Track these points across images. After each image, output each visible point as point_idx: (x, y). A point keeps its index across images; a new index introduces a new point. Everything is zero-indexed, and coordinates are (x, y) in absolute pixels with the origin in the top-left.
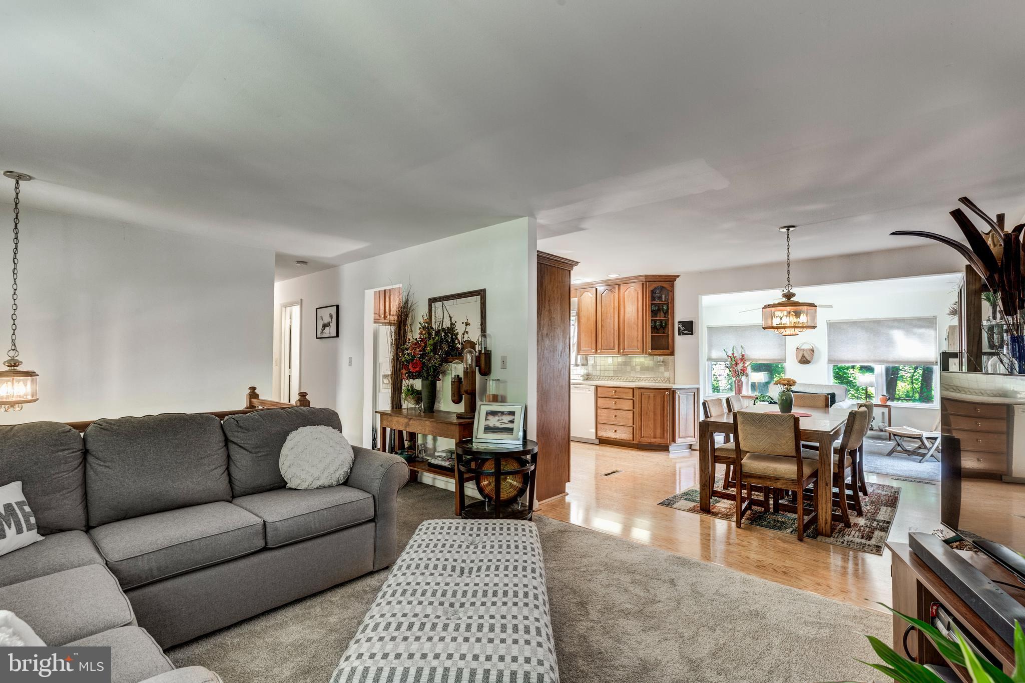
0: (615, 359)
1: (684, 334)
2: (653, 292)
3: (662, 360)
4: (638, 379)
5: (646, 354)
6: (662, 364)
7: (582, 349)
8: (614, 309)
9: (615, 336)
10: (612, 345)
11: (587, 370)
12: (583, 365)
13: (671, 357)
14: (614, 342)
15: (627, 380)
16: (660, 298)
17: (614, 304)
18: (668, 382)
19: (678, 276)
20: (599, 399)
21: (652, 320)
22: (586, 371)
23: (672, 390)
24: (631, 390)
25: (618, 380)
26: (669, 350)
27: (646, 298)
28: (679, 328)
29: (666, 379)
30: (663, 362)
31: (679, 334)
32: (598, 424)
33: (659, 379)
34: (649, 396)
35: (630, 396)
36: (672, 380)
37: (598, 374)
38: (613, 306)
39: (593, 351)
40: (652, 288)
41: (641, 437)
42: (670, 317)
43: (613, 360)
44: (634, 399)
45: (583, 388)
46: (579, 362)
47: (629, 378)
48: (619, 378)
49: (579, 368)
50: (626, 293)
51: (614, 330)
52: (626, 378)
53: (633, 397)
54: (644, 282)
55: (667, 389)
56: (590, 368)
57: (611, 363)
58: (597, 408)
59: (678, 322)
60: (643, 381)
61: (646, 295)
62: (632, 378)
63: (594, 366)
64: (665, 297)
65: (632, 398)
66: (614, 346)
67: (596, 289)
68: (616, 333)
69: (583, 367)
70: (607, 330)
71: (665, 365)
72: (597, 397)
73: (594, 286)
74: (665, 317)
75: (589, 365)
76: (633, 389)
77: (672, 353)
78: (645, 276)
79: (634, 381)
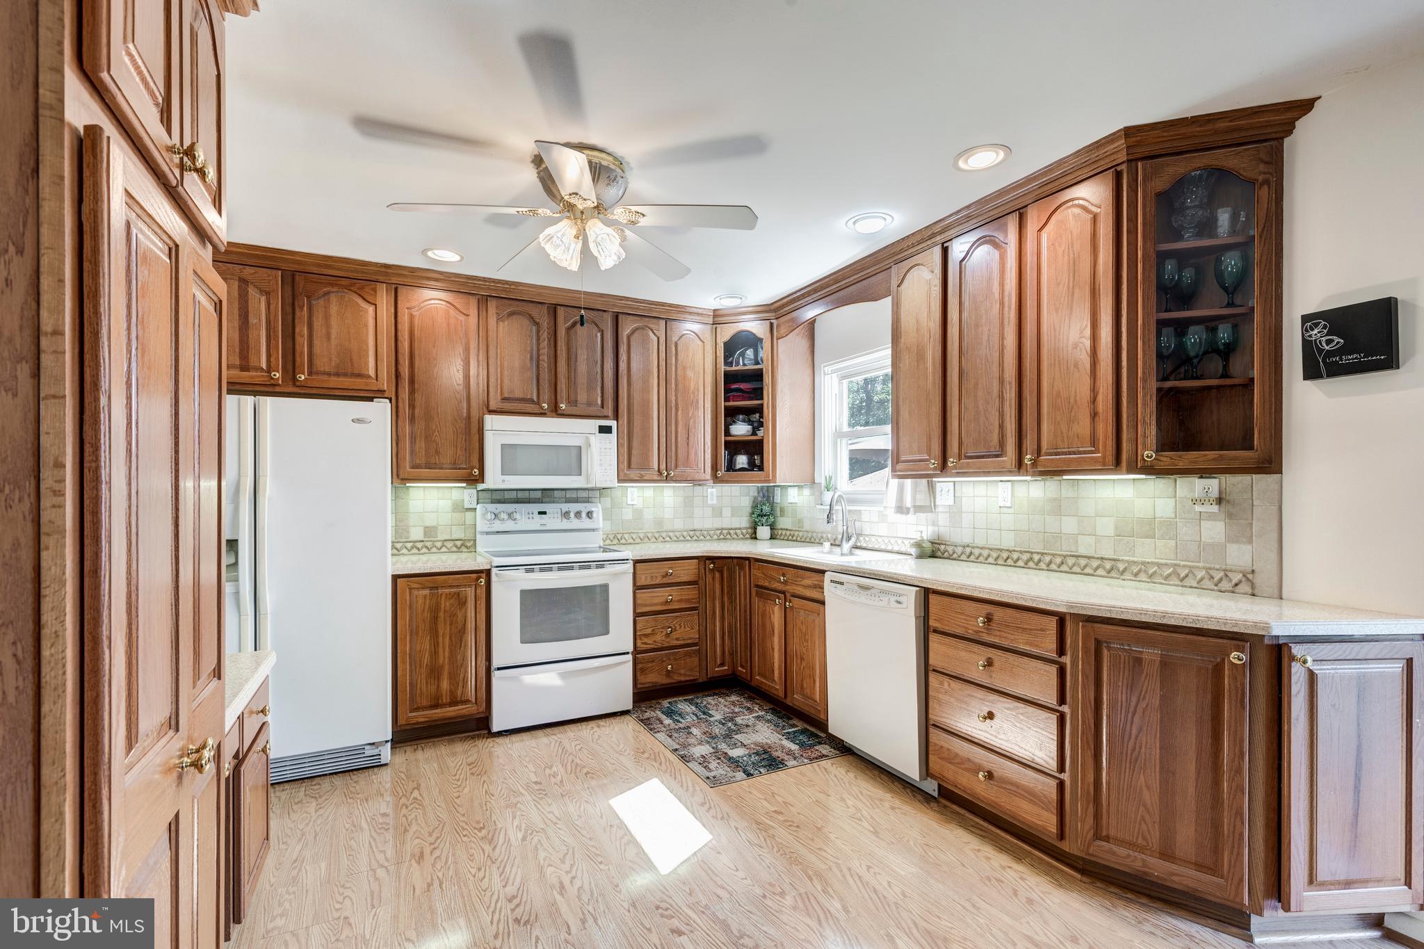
0: (1021, 491)
1: (1336, 371)
2: (1167, 201)
3: (1215, 493)
4: (1108, 565)
5: (1134, 468)
6: (1215, 508)
7: (903, 458)
8: (1002, 304)
9: (1007, 404)
10: (995, 437)
11: (934, 524)
12: (918, 509)
13: (1262, 482)
14: (1001, 427)
15: (1064, 568)
16: (1207, 227)
17: (1002, 285)
18: (1245, 587)
19: (1306, 106)
20: (933, 638)
21: (1161, 324)
22: (931, 529)
23: (1267, 641)
24: (1052, 623)
25: (1031, 564)
26: (1251, 448)
27: (1133, 231)
28: (1308, 346)
29: (1236, 577)
30: (1220, 501)
31: (1311, 372)
32: (932, 730)
33: (1200, 574)
34: (1138, 661)
35: (1048, 645)
36: (1265, 580)
37: (967, 540)
38: (997, 295)
39: (934, 463)
40: (1161, 184)
41: (1098, 836)
42: (1255, 302)
43: (1013, 495)
44: (1067, 660)
45: (883, 592)
46: (908, 502)
47: (1071, 561)
48: (1036, 557)
49: (911, 517)
50: (1044, 235)
51: (1001, 381)
52: (1058, 560)
53: (1061, 651)
54: (1124, 167)
55: (1237, 638)
56: (943, 519)
57: (1009, 504)
58: (926, 670)
59: (1305, 319)
60: (1127, 576)
61: (1133, 219)
62: (1083, 562)
63: (955, 512)
64: (1234, 218)
65: (1054, 655)
66: (1002, 444)
67: (945, 251)
68: (1011, 394)
69: (922, 516)
70: (976, 384)
71: (1230, 516)
72: (926, 631)
73: (939, 239)
74: (1230, 304)
75: (939, 509)
76: (1061, 619)
77: (1271, 463)
78: (1129, 132)
79: (1087, 570)
